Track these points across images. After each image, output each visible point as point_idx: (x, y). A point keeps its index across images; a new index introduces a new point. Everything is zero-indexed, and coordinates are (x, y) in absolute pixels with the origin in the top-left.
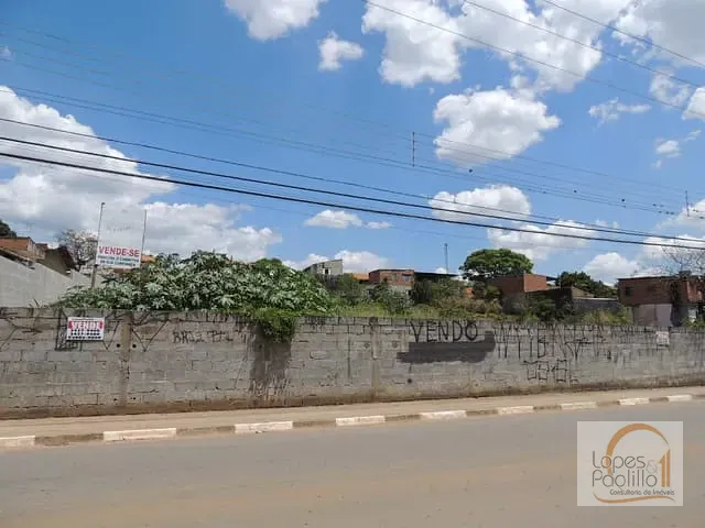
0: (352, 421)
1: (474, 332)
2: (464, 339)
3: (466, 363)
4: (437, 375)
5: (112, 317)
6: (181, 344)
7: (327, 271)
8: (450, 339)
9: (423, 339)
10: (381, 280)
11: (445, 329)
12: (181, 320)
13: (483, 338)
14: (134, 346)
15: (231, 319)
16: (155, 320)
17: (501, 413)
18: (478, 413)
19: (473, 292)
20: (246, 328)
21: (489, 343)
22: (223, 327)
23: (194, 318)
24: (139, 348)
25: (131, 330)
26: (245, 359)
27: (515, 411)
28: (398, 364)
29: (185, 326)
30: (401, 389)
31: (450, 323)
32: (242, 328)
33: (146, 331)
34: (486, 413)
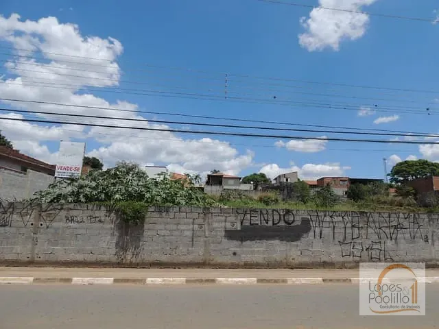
0: (159, 281)
1: (291, 219)
2: (282, 224)
3: (284, 242)
4: (257, 250)
5: (29, 207)
6: (70, 224)
7: (287, 180)
8: (270, 223)
9: (247, 223)
10: (325, 185)
11: (266, 216)
12: (71, 209)
13: (299, 223)
14: (41, 225)
15: (103, 208)
16: (55, 209)
17: (290, 282)
18: (269, 281)
19: (396, 192)
20: (112, 214)
21: (306, 226)
22: (97, 214)
23: (79, 208)
24: (44, 225)
25: (40, 215)
26: (113, 235)
27: (303, 282)
28: (225, 240)
29: (74, 213)
30: (228, 259)
31: (270, 212)
32: (110, 214)
33: (49, 215)
34: (276, 281)
